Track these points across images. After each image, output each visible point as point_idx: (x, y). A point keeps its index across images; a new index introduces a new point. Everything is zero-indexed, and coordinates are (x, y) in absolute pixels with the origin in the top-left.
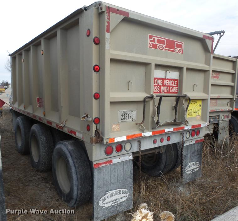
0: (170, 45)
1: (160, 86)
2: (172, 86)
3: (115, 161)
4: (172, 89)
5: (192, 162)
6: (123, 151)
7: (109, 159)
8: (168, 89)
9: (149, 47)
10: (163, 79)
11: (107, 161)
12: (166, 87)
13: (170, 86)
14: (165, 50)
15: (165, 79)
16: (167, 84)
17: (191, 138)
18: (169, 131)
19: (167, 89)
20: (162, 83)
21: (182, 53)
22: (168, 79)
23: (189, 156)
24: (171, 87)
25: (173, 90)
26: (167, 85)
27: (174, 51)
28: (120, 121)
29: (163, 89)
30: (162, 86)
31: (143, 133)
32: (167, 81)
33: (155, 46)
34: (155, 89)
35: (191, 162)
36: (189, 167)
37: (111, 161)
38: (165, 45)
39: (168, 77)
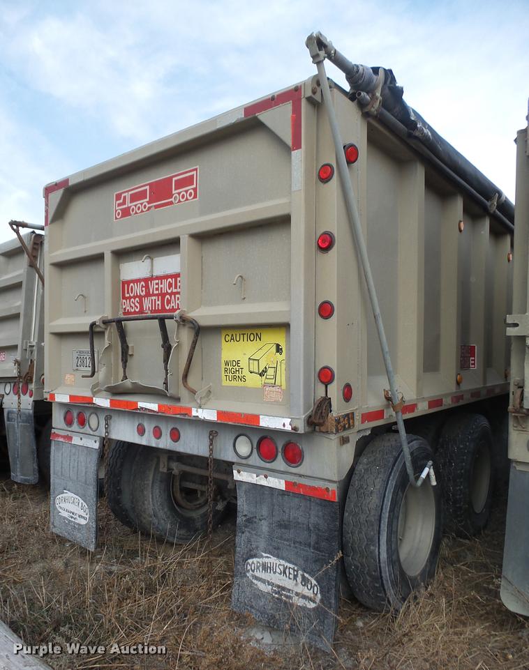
0: (161, 193)
1: (140, 297)
2: (171, 294)
3: (76, 440)
4: (169, 302)
5: (278, 557)
6: (87, 429)
7: (69, 434)
8: (160, 303)
9: (116, 218)
10: (146, 280)
11: (66, 434)
12: (153, 298)
13: (163, 295)
14: (149, 208)
15: (152, 279)
16: (157, 289)
19: (157, 303)
20: (144, 289)
21: (195, 197)
22: (157, 278)
24: (168, 296)
25: (172, 305)
26: (157, 292)
27: (171, 203)
28: (75, 368)
29: (147, 304)
30: (145, 296)
31: (94, 399)
32: (157, 281)
33: (126, 213)
34: (131, 306)
36: (265, 568)
37: (70, 438)
38: (148, 199)
39: (156, 274)
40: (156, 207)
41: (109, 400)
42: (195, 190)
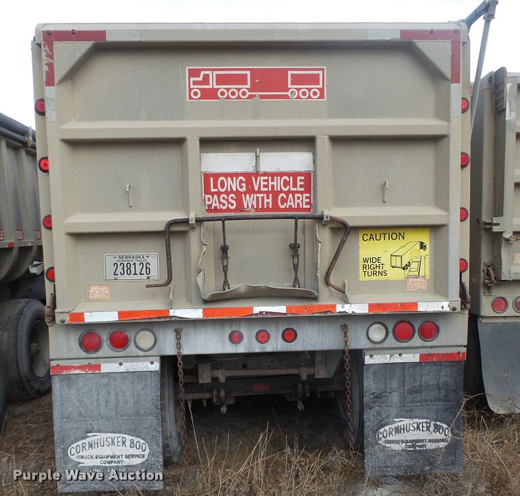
0: (270, 83)
1: (238, 193)
2: (287, 193)
3: (107, 367)
4: (284, 201)
5: (411, 417)
6: (131, 349)
7: (93, 362)
8: (270, 201)
9: (191, 98)
10: (248, 176)
12: (260, 196)
13: (275, 194)
14: (250, 97)
15: (257, 174)
16: (265, 186)
17: (392, 343)
18: (267, 313)
19: (266, 201)
20: (244, 185)
21: (322, 96)
22: (265, 174)
23: (395, 398)
24: (282, 195)
25: (289, 204)
26: (266, 189)
27: (286, 97)
29: (249, 201)
30: (245, 193)
31: (171, 311)
32: (266, 178)
33: (209, 94)
34: (220, 203)
35: (402, 417)
36: (398, 430)
37: (98, 367)
38: (249, 86)
39: (263, 169)
40: (262, 97)
41: (202, 310)
42: (322, 90)
